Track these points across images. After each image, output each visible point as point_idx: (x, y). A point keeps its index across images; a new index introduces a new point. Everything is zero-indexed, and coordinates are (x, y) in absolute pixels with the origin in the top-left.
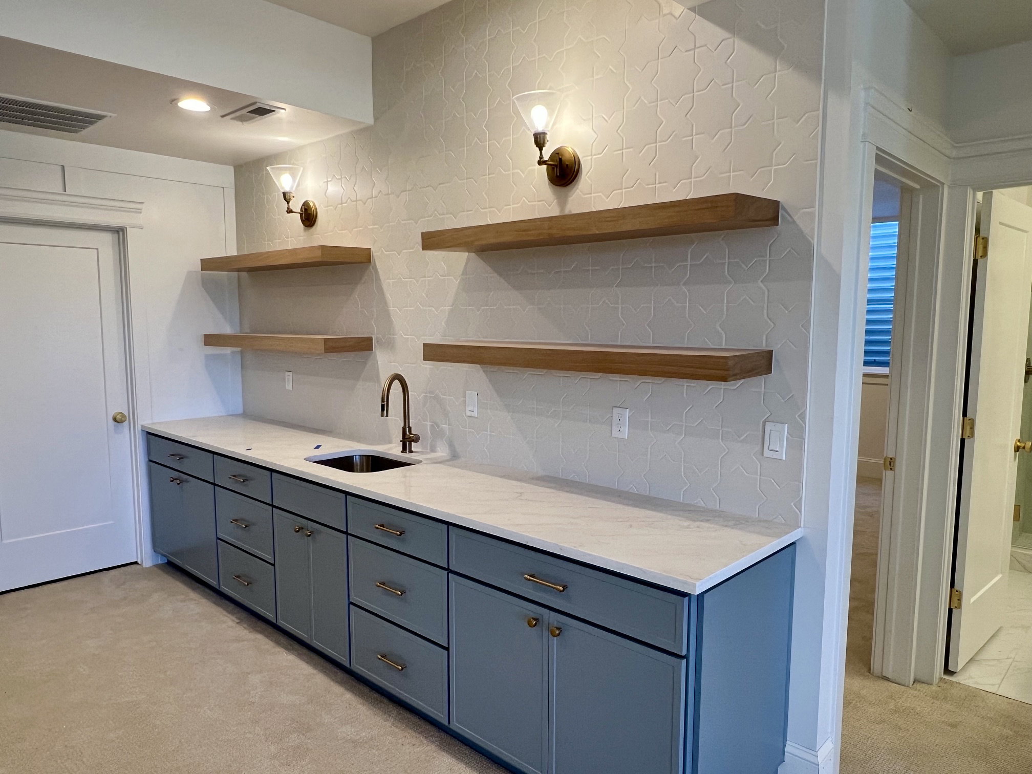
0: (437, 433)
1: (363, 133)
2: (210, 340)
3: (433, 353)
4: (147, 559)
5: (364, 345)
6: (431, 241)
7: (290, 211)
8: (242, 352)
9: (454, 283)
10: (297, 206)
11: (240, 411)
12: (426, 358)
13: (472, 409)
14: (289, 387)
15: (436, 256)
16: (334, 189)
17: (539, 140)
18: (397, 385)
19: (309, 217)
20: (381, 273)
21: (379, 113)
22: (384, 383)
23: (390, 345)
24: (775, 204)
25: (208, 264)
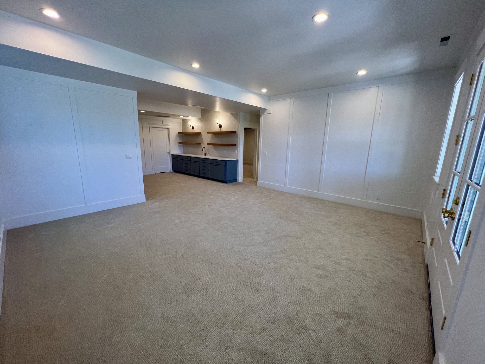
0: (208, 153)
1: (200, 119)
2: (179, 143)
3: (208, 144)
4: (172, 171)
5: (200, 144)
6: (208, 133)
7: (191, 127)
8: (183, 145)
9: (210, 137)
10: (191, 126)
11: (183, 152)
12: (207, 145)
13: (212, 150)
14: (190, 149)
15: (209, 134)
16: (196, 124)
17: (218, 124)
18: (204, 148)
19: (193, 128)
20: (202, 135)
21: (202, 116)
22: (203, 147)
23: (203, 144)
24: (236, 132)
25: (179, 133)
